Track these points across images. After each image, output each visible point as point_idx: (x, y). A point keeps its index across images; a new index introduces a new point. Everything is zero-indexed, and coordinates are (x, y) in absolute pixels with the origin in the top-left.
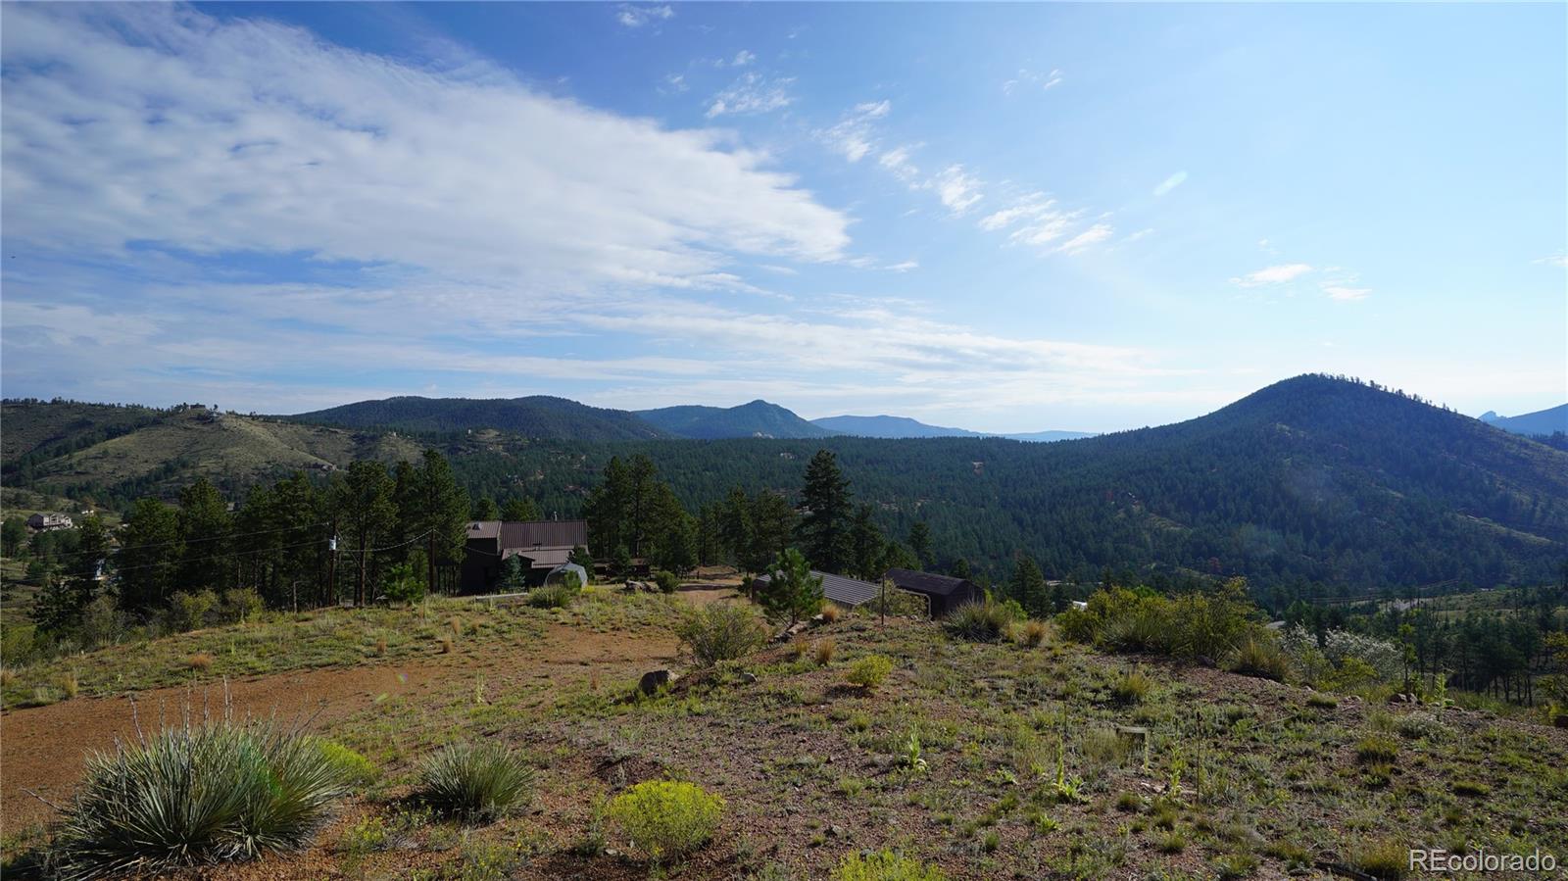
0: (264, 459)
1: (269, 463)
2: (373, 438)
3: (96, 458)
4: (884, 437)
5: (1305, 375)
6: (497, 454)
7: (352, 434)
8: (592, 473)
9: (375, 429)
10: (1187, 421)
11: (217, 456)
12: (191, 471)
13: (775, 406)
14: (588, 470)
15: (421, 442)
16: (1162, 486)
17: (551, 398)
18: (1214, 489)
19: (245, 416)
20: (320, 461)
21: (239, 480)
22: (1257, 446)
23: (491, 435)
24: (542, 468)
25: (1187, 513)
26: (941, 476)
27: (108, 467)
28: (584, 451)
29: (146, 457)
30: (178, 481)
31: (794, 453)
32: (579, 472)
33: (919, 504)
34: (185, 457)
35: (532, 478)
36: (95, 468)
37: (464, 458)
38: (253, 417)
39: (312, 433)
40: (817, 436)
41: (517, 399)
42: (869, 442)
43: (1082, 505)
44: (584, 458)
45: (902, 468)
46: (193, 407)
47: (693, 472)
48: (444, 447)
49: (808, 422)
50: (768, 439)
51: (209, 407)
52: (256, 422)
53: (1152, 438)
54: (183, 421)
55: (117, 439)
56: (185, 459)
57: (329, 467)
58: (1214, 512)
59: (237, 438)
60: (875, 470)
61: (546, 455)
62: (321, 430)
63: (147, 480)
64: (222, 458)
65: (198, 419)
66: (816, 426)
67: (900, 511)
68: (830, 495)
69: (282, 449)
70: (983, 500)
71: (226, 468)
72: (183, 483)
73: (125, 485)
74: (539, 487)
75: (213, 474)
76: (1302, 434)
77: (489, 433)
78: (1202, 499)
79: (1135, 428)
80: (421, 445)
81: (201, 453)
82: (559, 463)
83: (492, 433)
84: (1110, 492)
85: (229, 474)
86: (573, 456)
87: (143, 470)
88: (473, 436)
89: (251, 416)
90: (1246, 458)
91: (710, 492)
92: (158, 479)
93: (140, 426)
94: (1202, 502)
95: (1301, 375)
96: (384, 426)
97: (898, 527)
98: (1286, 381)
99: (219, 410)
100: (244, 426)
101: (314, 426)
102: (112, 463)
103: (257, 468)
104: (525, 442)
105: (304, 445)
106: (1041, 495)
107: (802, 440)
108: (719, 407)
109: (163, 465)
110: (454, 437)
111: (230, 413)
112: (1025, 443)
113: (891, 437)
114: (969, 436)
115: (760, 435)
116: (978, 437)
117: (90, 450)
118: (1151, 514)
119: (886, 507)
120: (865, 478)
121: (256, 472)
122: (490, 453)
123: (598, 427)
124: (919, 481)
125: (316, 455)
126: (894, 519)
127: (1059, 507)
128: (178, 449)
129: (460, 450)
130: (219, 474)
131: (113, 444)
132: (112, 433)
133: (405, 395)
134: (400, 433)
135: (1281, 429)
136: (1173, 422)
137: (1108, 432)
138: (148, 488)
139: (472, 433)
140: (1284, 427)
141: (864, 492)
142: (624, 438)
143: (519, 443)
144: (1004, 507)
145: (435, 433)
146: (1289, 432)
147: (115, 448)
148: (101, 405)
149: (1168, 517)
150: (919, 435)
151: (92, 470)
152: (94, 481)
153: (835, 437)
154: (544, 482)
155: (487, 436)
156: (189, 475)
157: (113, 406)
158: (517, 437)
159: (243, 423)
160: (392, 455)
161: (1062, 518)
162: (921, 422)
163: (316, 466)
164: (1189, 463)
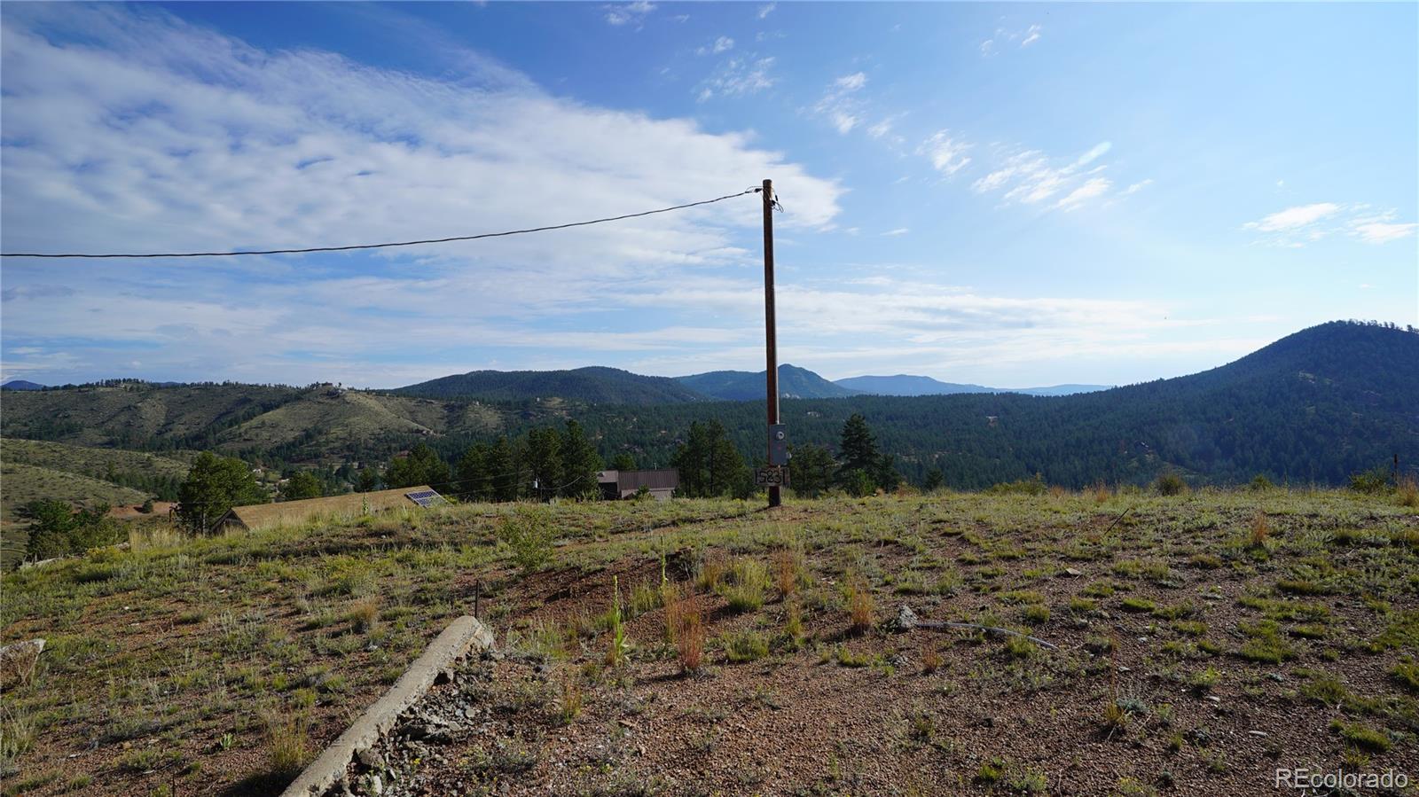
0: (377, 426)
1: (382, 429)
2: (461, 407)
3: (256, 428)
4: (902, 395)
5: (1331, 323)
6: (562, 418)
7: (445, 404)
8: (643, 433)
9: (462, 400)
10: (1203, 372)
11: (343, 425)
12: (325, 437)
13: (801, 369)
14: (640, 430)
15: (499, 409)
16: (1177, 436)
17: (603, 368)
18: (1231, 437)
19: (362, 391)
20: (421, 427)
21: (360, 444)
22: (1278, 395)
23: (556, 403)
24: (601, 429)
25: (1202, 461)
26: (958, 430)
27: (265, 435)
28: (635, 414)
29: (292, 426)
30: (315, 445)
31: (820, 412)
32: (632, 432)
33: (937, 456)
34: (320, 426)
35: (593, 438)
36: (257, 435)
37: (535, 422)
38: (368, 392)
39: (413, 404)
40: (840, 395)
41: (574, 370)
42: (889, 400)
43: (1095, 455)
44: (635, 420)
45: (920, 423)
46: (323, 385)
47: (730, 431)
48: (517, 413)
49: (832, 383)
50: (795, 399)
51: (335, 385)
52: (370, 396)
53: (1167, 390)
54: (317, 397)
55: (270, 413)
56: (321, 427)
57: (428, 432)
58: (1231, 460)
59: (357, 409)
60: (895, 425)
61: (603, 418)
62: (420, 402)
63: (293, 444)
64: (347, 426)
65: (328, 395)
66: (838, 386)
67: (919, 462)
68: (861, 448)
69: (392, 418)
70: (998, 451)
71: (350, 434)
72: (320, 446)
73: (278, 448)
74: (600, 446)
75: (341, 439)
76: (1327, 381)
77: (554, 400)
78: (1218, 448)
79: (1148, 380)
80: (499, 411)
81: (331, 422)
82: (615, 425)
83: (557, 401)
84: (1122, 442)
85: (353, 438)
86: (626, 419)
87: (290, 436)
88: (541, 403)
89: (366, 391)
90: (1266, 407)
91: (747, 447)
92: (301, 443)
93: (286, 402)
94: (1218, 450)
95: (1327, 322)
96: (468, 396)
97: (917, 477)
98: (1310, 329)
99: (342, 387)
100: (362, 399)
101: (414, 398)
102: (268, 431)
103: (373, 434)
104: (584, 407)
105: (408, 414)
106: (1054, 446)
107: (827, 400)
108: (750, 371)
109: (304, 433)
110: (525, 404)
111: (351, 389)
112: (1038, 398)
113: (909, 395)
114: (984, 392)
115: (788, 396)
116: (992, 393)
117: (252, 421)
118: (1165, 463)
119: (906, 459)
120: (885, 433)
121: (373, 437)
122: (556, 417)
123: (644, 392)
124: (937, 435)
125: (417, 422)
126: (913, 469)
127: (1072, 457)
128: (315, 419)
129: (531, 415)
130: (345, 439)
131: (270, 416)
132: (267, 408)
133: (482, 370)
134: (482, 402)
135: (1304, 378)
136: (1189, 374)
137: (1121, 384)
138: (295, 451)
139: (541, 400)
140: (1308, 375)
141: (885, 446)
142: (667, 402)
143: (580, 408)
144: (1018, 457)
145: (510, 402)
146: (1314, 380)
147: (270, 420)
148: (257, 385)
149: (1182, 465)
150: (935, 392)
151: (255, 438)
152: (257, 445)
153: (857, 397)
154: (602, 441)
155: (552, 403)
156: (324, 440)
157: (265, 386)
158: (577, 403)
159: (361, 397)
160: (477, 421)
161: (1075, 468)
162: (937, 379)
163: (418, 431)
164: (1204, 413)
